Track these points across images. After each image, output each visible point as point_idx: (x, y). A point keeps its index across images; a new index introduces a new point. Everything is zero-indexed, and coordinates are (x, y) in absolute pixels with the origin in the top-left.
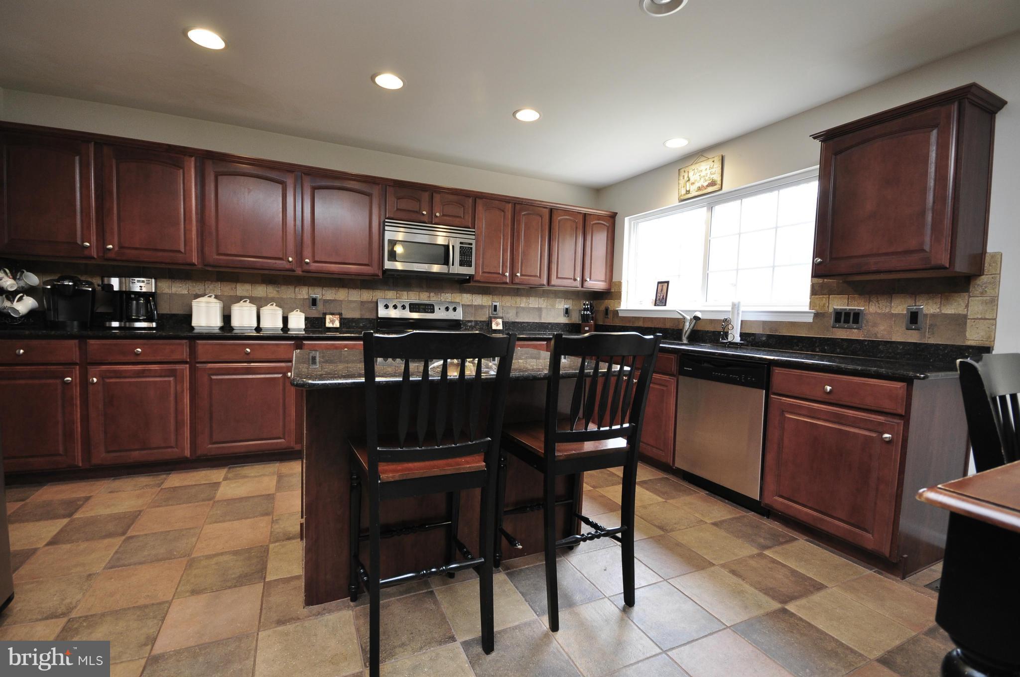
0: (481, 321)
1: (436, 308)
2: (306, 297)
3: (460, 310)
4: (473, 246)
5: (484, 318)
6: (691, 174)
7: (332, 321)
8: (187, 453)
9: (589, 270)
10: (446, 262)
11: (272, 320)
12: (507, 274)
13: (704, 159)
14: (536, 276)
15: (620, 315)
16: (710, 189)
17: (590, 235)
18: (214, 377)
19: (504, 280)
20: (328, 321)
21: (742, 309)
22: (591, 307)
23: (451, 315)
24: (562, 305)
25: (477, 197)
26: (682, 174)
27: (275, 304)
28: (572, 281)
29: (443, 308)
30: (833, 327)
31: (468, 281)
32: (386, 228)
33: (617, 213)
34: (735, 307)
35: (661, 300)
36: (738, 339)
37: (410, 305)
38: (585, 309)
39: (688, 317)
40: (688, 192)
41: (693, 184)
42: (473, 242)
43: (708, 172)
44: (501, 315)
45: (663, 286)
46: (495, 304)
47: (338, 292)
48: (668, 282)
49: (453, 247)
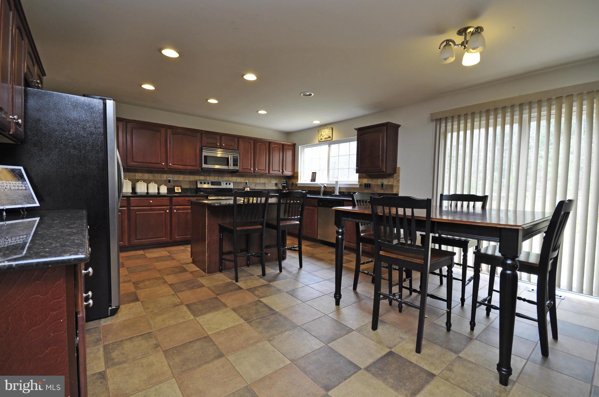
0: (240, 189)
1: (222, 184)
2: (166, 179)
3: (232, 184)
4: (238, 158)
5: (242, 187)
6: (322, 133)
7: (178, 190)
8: (127, 244)
9: (285, 167)
10: (228, 165)
11: (153, 189)
12: (252, 169)
13: (326, 128)
14: (263, 170)
15: (298, 185)
16: (329, 139)
17: (285, 152)
18: (137, 213)
19: (251, 172)
20: (176, 189)
21: (339, 183)
22: (286, 182)
23: (228, 186)
24: (274, 182)
25: (239, 138)
26: (319, 132)
28: (278, 172)
29: (225, 183)
30: (364, 189)
31: (236, 172)
32: (203, 151)
33: (295, 144)
34: (337, 182)
35: (313, 179)
36: (338, 194)
37: (211, 182)
38: (284, 183)
39: (323, 186)
40: (321, 139)
41: (323, 136)
42: (238, 156)
43: (328, 133)
44: (249, 186)
45: (314, 174)
46: (246, 181)
47: (180, 177)
48: (316, 173)
49: (230, 158)
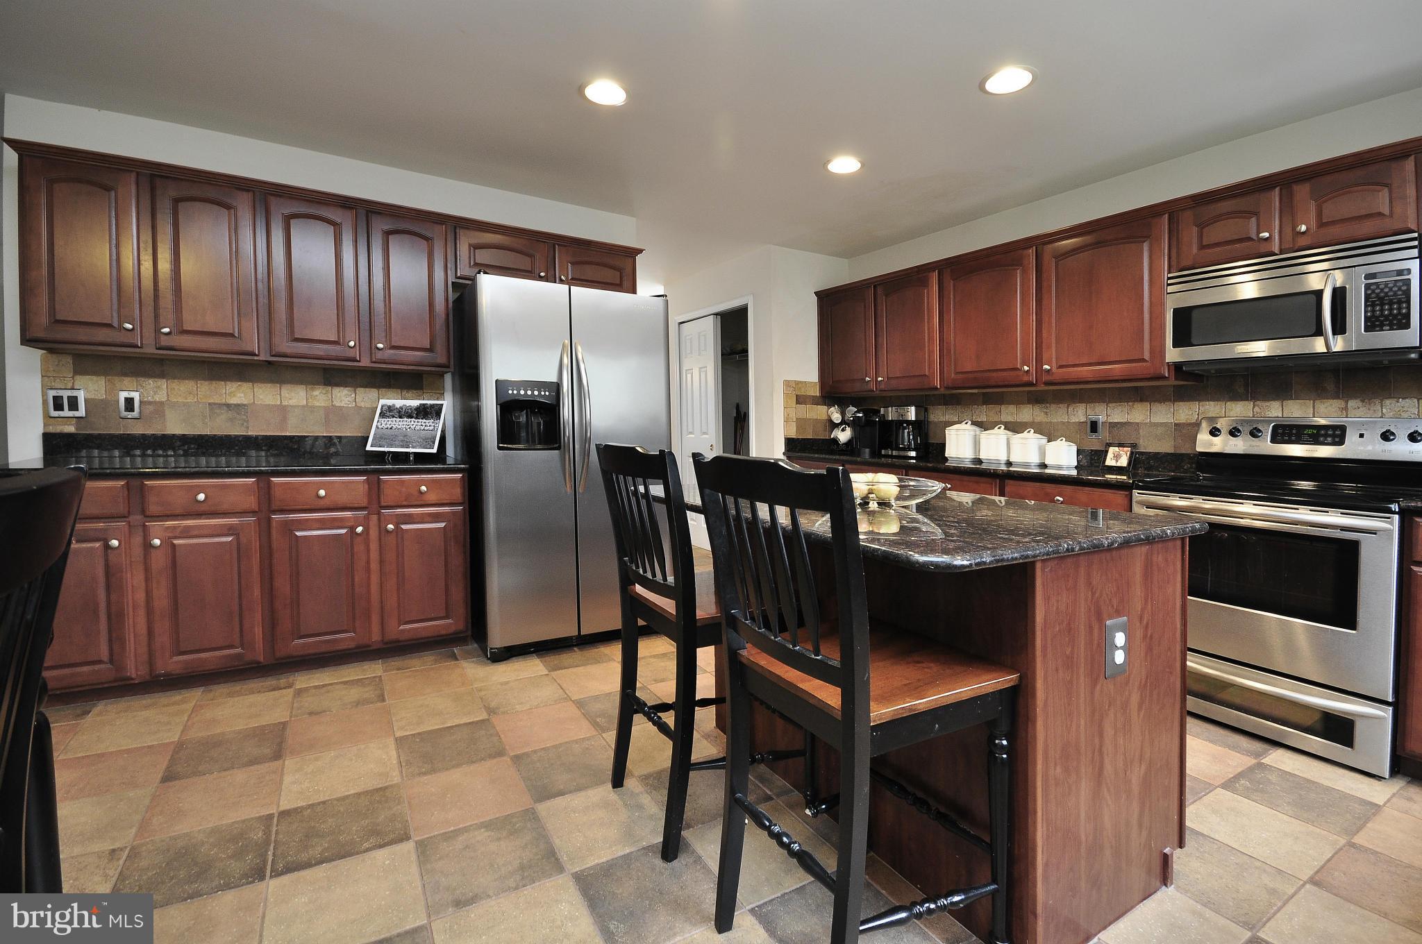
1: (1351, 435)
2: (1082, 419)
7: (1117, 457)
10: (1319, 330)
20: (1110, 455)
23: (1399, 450)
27: (1032, 431)
29: (1373, 434)
32: (1169, 289)
37: (1277, 427)
47: (1134, 410)
49: (1338, 290)
